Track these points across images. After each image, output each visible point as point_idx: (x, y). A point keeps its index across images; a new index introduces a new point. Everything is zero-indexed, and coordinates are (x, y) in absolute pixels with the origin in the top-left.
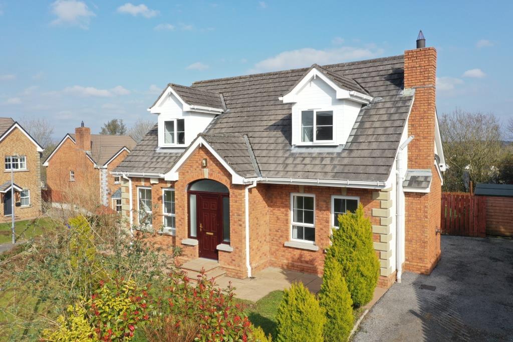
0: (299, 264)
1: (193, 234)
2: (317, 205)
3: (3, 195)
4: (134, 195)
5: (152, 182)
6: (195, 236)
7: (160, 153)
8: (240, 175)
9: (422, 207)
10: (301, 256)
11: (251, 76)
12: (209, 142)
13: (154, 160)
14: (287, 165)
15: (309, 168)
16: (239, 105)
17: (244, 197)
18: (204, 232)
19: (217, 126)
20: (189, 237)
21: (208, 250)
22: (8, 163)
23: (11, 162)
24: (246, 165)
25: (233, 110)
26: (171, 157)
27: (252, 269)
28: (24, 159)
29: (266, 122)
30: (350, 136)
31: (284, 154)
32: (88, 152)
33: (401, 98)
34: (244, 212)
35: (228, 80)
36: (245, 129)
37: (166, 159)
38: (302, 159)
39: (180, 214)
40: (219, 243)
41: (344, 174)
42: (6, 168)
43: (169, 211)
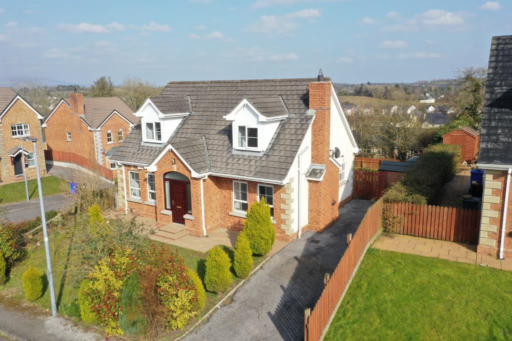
0: (239, 226)
1: (168, 207)
2: (249, 190)
3: (13, 159)
4: (127, 176)
5: (139, 168)
6: (170, 208)
7: (144, 146)
8: (196, 172)
9: (318, 189)
10: (239, 221)
11: (212, 82)
12: (175, 149)
13: (140, 152)
14: (228, 163)
15: (241, 167)
16: (201, 109)
17: (200, 185)
18: (176, 206)
19: (185, 127)
20: (166, 208)
21: (178, 218)
22: (14, 130)
23: (16, 130)
24: (202, 163)
25: (197, 113)
26: (152, 150)
27: (207, 230)
28: (27, 126)
29: (218, 126)
30: (270, 144)
31: (227, 155)
32: (83, 116)
33: (306, 116)
34: (200, 195)
35: (195, 83)
36: (204, 131)
37: (149, 151)
38: (238, 159)
39: (159, 193)
40: (185, 214)
41: (261, 173)
42: (13, 135)
43: (152, 189)
